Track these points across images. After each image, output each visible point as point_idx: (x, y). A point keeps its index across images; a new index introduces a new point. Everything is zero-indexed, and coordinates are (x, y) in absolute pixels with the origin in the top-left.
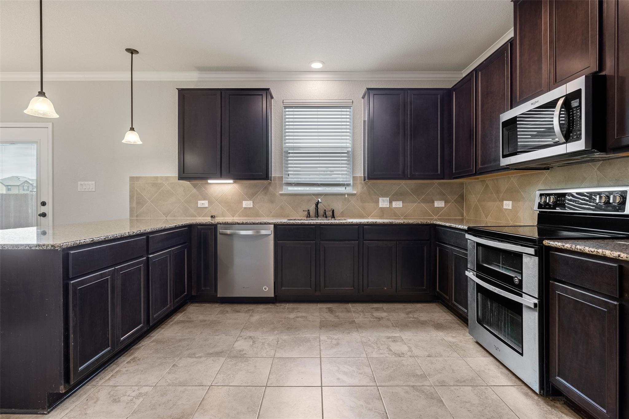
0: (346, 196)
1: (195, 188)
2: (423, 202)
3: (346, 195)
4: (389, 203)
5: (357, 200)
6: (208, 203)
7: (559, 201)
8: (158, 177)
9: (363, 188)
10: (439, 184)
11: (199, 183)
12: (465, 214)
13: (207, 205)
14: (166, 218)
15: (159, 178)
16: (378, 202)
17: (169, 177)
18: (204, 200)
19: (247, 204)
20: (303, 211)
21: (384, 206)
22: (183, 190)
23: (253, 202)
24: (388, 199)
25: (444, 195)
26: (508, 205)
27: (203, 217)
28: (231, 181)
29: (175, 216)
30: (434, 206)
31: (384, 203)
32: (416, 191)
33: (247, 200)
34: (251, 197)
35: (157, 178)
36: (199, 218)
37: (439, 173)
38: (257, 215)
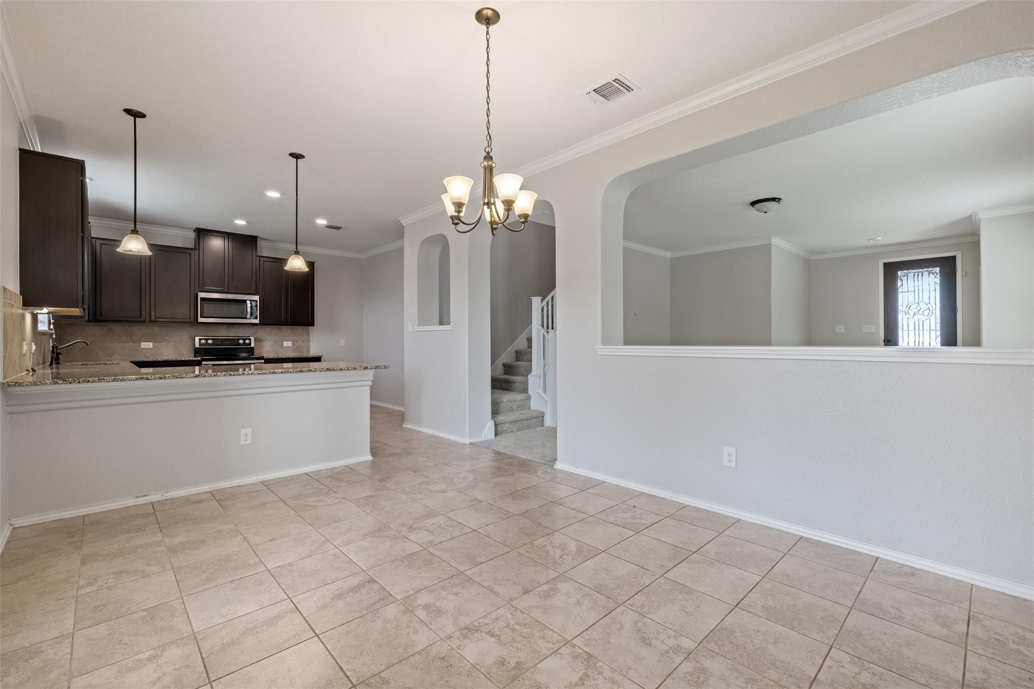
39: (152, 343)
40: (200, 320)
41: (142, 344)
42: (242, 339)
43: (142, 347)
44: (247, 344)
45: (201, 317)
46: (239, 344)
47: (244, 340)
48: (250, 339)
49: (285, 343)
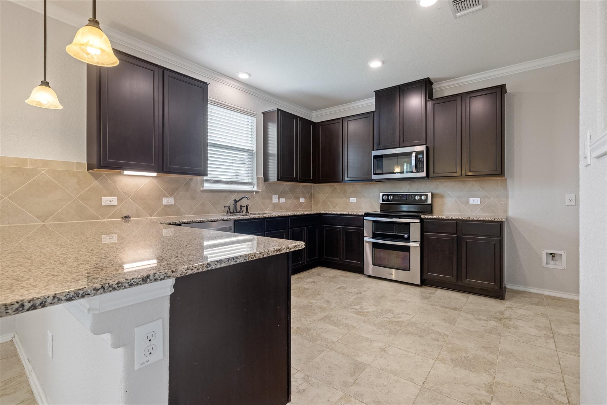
0: (254, 194)
1: (96, 179)
2: (295, 199)
3: (254, 192)
4: (278, 199)
5: (260, 196)
6: (117, 200)
7: (395, 198)
8: (26, 159)
9: (263, 187)
10: (302, 186)
11: (104, 174)
12: (313, 206)
13: (115, 203)
14: (42, 223)
15: (28, 161)
16: (271, 199)
17: (51, 161)
18: (111, 196)
19: (167, 201)
20: (225, 207)
21: (276, 202)
22: (77, 182)
23: (174, 198)
24: (277, 196)
25: (304, 193)
26: (353, 200)
27: (110, 218)
28: (155, 174)
29: (61, 220)
30: (300, 201)
31: (275, 199)
32: (292, 191)
33: (167, 197)
34: (171, 193)
35: (24, 161)
36: (103, 220)
37: (312, 178)
38: (178, 213)
39: (356, 199)
40: (374, 177)
41: (351, 199)
42: (419, 195)
43: (350, 202)
44: (423, 201)
45: (374, 174)
46: (415, 201)
47: (421, 196)
48: (427, 195)
49: (471, 199)
